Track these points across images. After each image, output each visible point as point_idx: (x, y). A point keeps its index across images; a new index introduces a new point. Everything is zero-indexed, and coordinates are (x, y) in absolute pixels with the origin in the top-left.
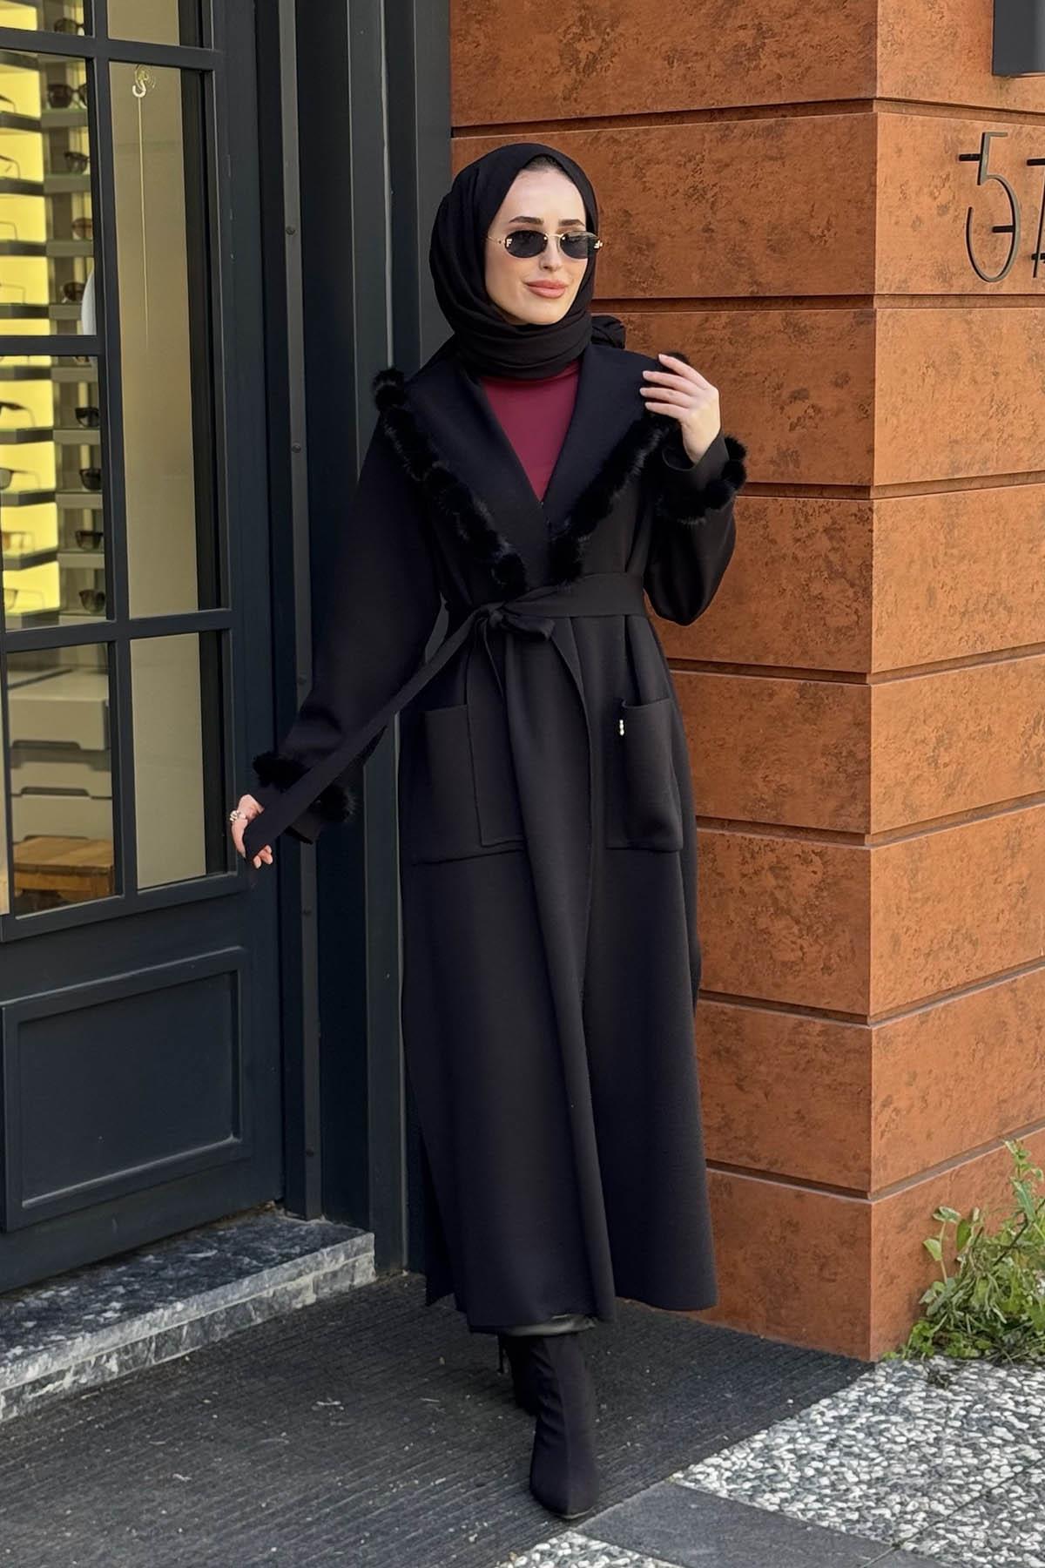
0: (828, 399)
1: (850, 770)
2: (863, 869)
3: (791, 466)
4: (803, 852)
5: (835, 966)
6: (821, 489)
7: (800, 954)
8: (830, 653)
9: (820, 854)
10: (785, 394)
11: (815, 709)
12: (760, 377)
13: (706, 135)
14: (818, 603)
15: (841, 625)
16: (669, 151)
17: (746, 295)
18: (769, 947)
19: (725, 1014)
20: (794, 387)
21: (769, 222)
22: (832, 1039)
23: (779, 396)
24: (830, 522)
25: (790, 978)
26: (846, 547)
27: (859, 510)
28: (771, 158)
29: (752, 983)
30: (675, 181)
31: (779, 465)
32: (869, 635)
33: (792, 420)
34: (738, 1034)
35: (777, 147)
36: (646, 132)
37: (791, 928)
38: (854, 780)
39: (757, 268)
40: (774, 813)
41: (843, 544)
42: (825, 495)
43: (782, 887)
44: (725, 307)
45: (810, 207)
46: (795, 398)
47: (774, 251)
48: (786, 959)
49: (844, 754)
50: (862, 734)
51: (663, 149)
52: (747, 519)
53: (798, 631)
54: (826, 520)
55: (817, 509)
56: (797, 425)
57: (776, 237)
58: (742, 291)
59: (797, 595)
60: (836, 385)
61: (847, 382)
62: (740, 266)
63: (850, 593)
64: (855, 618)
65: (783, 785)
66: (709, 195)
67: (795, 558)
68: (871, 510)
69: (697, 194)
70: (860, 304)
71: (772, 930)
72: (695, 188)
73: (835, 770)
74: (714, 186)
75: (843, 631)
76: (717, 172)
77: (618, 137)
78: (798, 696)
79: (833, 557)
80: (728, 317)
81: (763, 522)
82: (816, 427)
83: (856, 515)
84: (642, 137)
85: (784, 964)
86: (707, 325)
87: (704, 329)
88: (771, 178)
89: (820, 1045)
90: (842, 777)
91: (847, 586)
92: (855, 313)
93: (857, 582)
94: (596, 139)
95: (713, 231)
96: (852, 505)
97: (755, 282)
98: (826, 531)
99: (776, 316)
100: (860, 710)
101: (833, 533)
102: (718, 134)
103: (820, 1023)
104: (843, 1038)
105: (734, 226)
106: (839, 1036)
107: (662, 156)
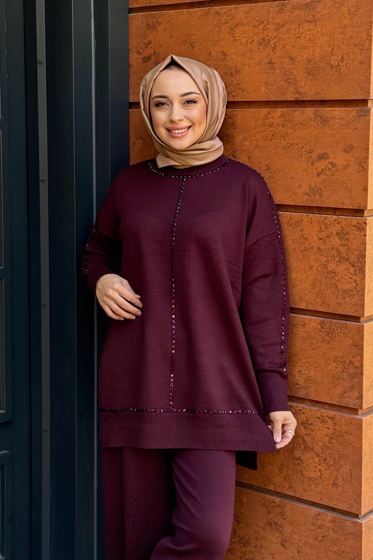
0: (340, 159)
1: (350, 372)
2: (358, 429)
3: (317, 197)
4: (322, 416)
5: (340, 484)
6: (335, 210)
7: (320, 474)
8: (339, 304)
9: (332, 418)
10: (315, 156)
11: (330, 335)
12: (300, 146)
13: (271, 9)
14: (333, 275)
15: (346, 288)
16: (250, 19)
17: (293, 99)
18: (301, 468)
19: (275, 503)
20: (320, 152)
21: (307, 58)
22: (338, 525)
23: (311, 157)
24: (340, 229)
25: (313, 487)
26: (350, 245)
27: (358, 223)
28: (309, 22)
29: (291, 487)
30: (252, 35)
31: (310, 196)
32: (364, 295)
33: (318, 170)
34: (283, 515)
35: (313, 15)
36: (237, 8)
37: (315, 458)
38: (353, 378)
39: (299, 84)
40: (304, 392)
41: (348, 242)
42: (337, 213)
43: (309, 435)
44: (280, 106)
45: (331, 48)
46: (320, 158)
47: (309, 74)
48: (311, 476)
49: (347, 362)
50: (358, 352)
51: (246, 18)
52: (291, 225)
53: (320, 290)
54: (338, 228)
55: (332, 221)
56: (321, 173)
57: (310, 67)
58: (290, 97)
59: (320, 270)
60: (345, 151)
61: (352, 150)
62: (289, 83)
63: (352, 270)
64: (355, 285)
65: (310, 377)
66: (272, 43)
67: (319, 248)
68: (365, 223)
69: (264, 42)
70: (360, 105)
71: (302, 458)
72: (263, 39)
73: (341, 371)
74: (274, 38)
75: (348, 291)
76: (276, 30)
77: (220, 12)
78: (319, 327)
79: (342, 250)
80: (282, 112)
81: (300, 228)
82: (333, 175)
83: (356, 226)
84: (233, 11)
85: (310, 479)
86: (269, 116)
87: (268, 118)
88: (308, 33)
89: (331, 528)
90: (345, 375)
91: (350, 267)
92: (357, 110)
93: (356, 264)
94: (208, 13)
95: (273, 63)
96: (354, 220)
97: (298, 92)
98: (337, 234)
99: (309, 111)
100: (357, 338)
101: (341, 235)
102: (277, 9)
103: (330, 515)
104: (344, 525)
105: (286, 60)
106: (342, 524)
107: (245, 22)
